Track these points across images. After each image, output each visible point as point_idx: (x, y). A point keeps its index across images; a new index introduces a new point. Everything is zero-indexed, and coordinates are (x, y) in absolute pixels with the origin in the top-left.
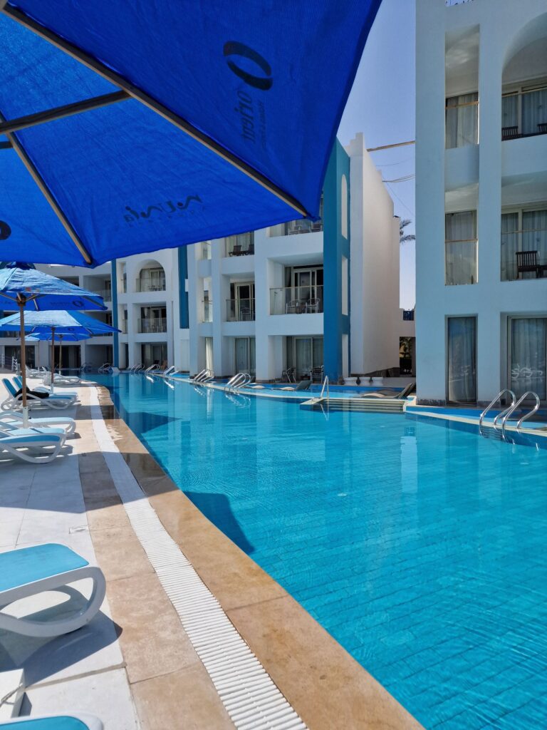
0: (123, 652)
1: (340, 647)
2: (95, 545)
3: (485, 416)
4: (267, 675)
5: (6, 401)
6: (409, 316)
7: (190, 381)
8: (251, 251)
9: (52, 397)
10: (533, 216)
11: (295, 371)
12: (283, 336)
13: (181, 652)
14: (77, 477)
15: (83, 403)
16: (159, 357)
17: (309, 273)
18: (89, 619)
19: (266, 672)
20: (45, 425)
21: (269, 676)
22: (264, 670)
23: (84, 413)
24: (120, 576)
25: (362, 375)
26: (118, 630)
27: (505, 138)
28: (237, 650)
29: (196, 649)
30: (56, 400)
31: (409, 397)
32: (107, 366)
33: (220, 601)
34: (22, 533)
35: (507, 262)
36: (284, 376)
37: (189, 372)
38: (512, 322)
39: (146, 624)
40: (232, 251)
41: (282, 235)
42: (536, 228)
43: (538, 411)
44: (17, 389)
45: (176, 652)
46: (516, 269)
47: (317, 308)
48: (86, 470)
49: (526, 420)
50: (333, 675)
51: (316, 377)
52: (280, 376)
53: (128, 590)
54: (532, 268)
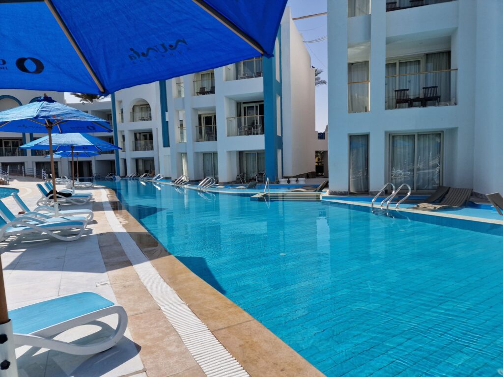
0: (143, 362)
1: (292, 350)
2: (115, 293)
3: (375, 201)
4: (245, 371)
5: (40, 200)
6: (321, 136)
7: (173, 184)
8: (212, 91)
9: (73, 197)
10: (406, 66)
11: (245, 175)
12: (237, 151)
13: (185, 359)
14: (98, 249)
15: (97, 200)
16: (148, 168)
17: (253, 107)
18: (117, 341)
19: (244, 369)
20: (71, 215)
21: (246, 371)
22: (242, 368)
23: (98, 207)
24: (136, 312)
25: (291, 177)
26: (138, 348)
27: (388, 10)
28: (222, 356)
29: (194, 357)
30: (77, 198)
31: (323, 190)
32: (111, 175)
33: (207, 325)
34: (62, 287)
35: (389, 97)
36: (238, 179)
37: (171, 178)
38: (392, 138)
39: (158, 343)
40: (199, 91)
41: (234, 80)
42: (408, 73)
43: (409, 197)
44: (48, 191)
45: (180, 359)
46: (395, 101)
47: (259, 132)
48: (104, 245)
49: (402, 203)
50: (289, 368)
51: (260, 179)
52: (235, 179)
53: (142, 321)
54: (406, 101)
